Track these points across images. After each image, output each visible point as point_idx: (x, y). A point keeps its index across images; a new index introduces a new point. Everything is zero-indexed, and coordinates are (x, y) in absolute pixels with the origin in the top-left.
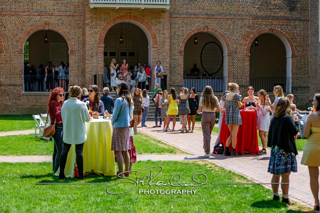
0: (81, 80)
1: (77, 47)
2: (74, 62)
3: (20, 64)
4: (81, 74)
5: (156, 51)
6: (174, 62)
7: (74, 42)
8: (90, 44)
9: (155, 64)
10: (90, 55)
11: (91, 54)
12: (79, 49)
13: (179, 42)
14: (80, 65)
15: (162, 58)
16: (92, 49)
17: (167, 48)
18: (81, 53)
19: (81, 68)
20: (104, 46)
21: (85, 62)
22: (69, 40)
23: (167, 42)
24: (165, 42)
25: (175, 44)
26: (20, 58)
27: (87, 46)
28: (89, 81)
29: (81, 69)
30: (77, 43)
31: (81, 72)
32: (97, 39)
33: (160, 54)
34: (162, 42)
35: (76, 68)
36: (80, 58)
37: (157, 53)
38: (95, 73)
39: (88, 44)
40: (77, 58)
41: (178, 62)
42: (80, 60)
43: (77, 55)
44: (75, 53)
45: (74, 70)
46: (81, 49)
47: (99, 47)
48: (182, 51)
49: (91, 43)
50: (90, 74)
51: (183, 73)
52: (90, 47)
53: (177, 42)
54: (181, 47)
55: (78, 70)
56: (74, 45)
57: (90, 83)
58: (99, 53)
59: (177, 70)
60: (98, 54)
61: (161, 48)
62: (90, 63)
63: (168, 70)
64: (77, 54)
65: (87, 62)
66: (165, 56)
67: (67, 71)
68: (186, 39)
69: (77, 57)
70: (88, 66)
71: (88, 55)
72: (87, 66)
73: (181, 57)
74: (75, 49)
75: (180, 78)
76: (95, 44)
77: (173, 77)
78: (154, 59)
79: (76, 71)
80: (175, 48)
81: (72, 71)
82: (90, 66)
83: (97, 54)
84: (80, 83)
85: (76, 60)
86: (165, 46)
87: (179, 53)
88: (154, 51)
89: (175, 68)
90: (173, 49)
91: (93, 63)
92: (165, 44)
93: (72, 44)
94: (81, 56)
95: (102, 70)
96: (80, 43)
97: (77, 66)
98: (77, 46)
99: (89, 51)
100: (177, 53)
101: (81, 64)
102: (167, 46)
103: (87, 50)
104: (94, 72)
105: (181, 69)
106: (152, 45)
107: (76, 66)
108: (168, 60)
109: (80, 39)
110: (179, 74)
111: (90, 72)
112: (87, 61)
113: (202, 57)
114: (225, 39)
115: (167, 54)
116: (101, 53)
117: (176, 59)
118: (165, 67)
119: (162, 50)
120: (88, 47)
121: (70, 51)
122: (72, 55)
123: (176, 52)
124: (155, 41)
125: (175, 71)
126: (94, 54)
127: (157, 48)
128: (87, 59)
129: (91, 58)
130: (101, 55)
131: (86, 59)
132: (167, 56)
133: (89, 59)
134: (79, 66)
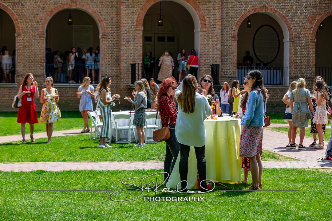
0: (115, 70)
1: (110, 31)
2: (106, 48)
3: (41, 49)
4: (115, 63)
5: (205, 35)
6: (225, 49)
7: (107, 24)
8: (126, 27)
9: (203, 51)
10: (126, 40)
11: (127, 38)
12: (112, 32)
13: (232, 25)
14: (114, 52)
15: (211, 43)
16: (128, 32)
17: (218, 32)
18: (115, 37)
19: (115, 55)
20: (143, 29)
21: (119, 48)
22: (101, 21)
23: (219, 24)
24: (215, 24)
25: (227, 27)
26: (42, 43)
27: (122, 28)
28: (125, 71)
29: (115, 57)
30: (110, 26)
31: (115, 60)
32: (135, 21)
33: (210, 39)
34: (212, 24)
35: (109, 55)
36: (113, 44)
37: (206, 38)
38: (132, 62)
39: (124, 27)
40: (110, 44)
41: (231, 49)
42: (114, 45)
43: (111, 40)
44: (108, 37)
45: (106, 58)
46: (115, 32)
47: (137, 30)
48: (235, 35)
49: (127, 25)
50: (126, 63)
51: (236, 62)
52: (126, 30)
53: (229, 25)
54: (234, 31)
55: (111, 58)
56: (106, 27)
57: (126, 73)
58: (137, 37)
59: (230, 58)
60: (136, 39)
61: (211, 32)
62: (126, 50)
63: (219, 58)
64: (109, 39)
65: (122, 48)
66: (216, 42)
67: (97, 58)
68: (240, 21)
69: (109, 42)
70: (124, 53)
71: (124, 40)
72: (122, 53)
73: (235, 43)
74: (107, 32)
75: (233, 68)
76: (131, 27)
77: (224, 66)
78: (203, 45)
79: (109, 58)
80: (226, 31)
81: (104, 58)
82: (126, 53)
83: (134, 39)
84: (113, 73)
85: (109, 45)
86: (216, 29)
87: (232, 38)
88: (203, 35)
89: (226, 56)
90: (225, 33)
91: (129, 50)
92: (215, 27)
93: (104, 27)
94: (115, 40)
95: (140, 58)
96: (114, 26)
97: (111, 53)
98: (110, 29)
99: (125, 35)
100: (230, 38)
101: (115, 50)
102: (218, 29)
103: (122, 33)
104: (131, 60)
105: (234, 57)
106: (200, 29)
107: (109, 53)
108: (219, 46)
109: (114, 21)
110: (231, 63)
111: (126, 60)
112: (122, 46)
113: (255, 43)
114: (286, 21)
115: (218, 39)
116: (139, 37)
117: (228, 46)
118: (216, 55)
119: (211, 34)
120: (123, 30)
121: (102, 35)
122: (104, 40)
123: (228, 37)
124: (203, 23)
125: (226, 60)
126: (130, 38)
127: (205, 31)
128: (123, 45)
129: (128, 43)
130: (139, 40)
131: (121, 45)
132: (218, 42)
133: (125, 45)
134: (112, 53)
